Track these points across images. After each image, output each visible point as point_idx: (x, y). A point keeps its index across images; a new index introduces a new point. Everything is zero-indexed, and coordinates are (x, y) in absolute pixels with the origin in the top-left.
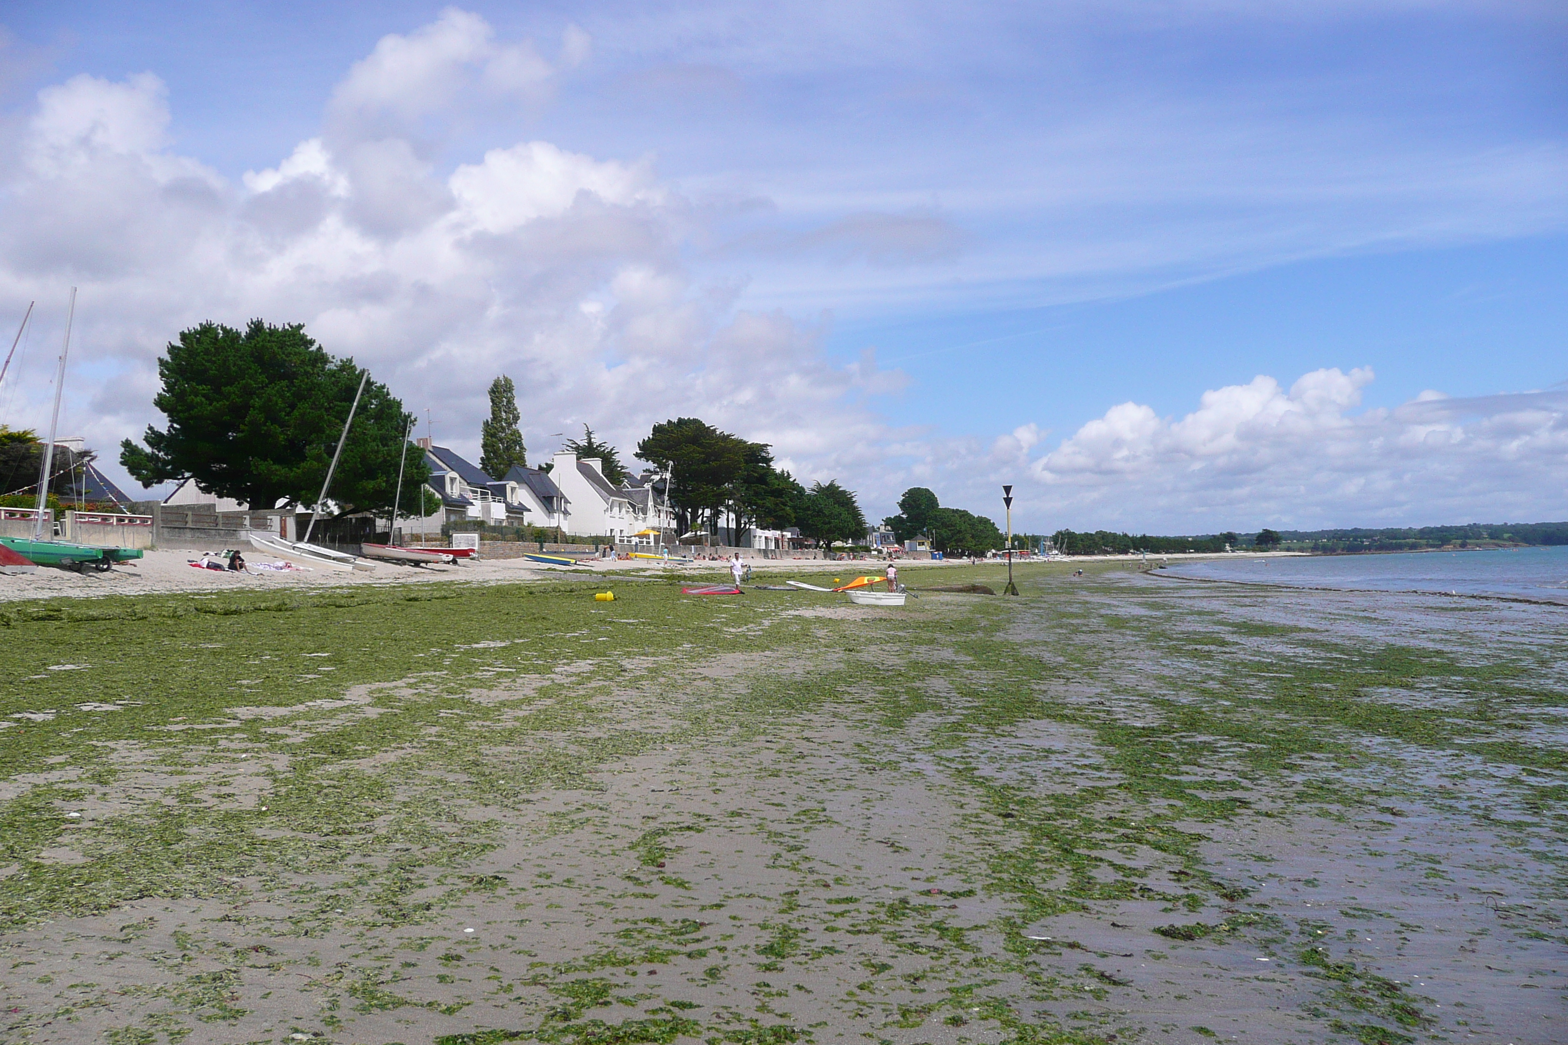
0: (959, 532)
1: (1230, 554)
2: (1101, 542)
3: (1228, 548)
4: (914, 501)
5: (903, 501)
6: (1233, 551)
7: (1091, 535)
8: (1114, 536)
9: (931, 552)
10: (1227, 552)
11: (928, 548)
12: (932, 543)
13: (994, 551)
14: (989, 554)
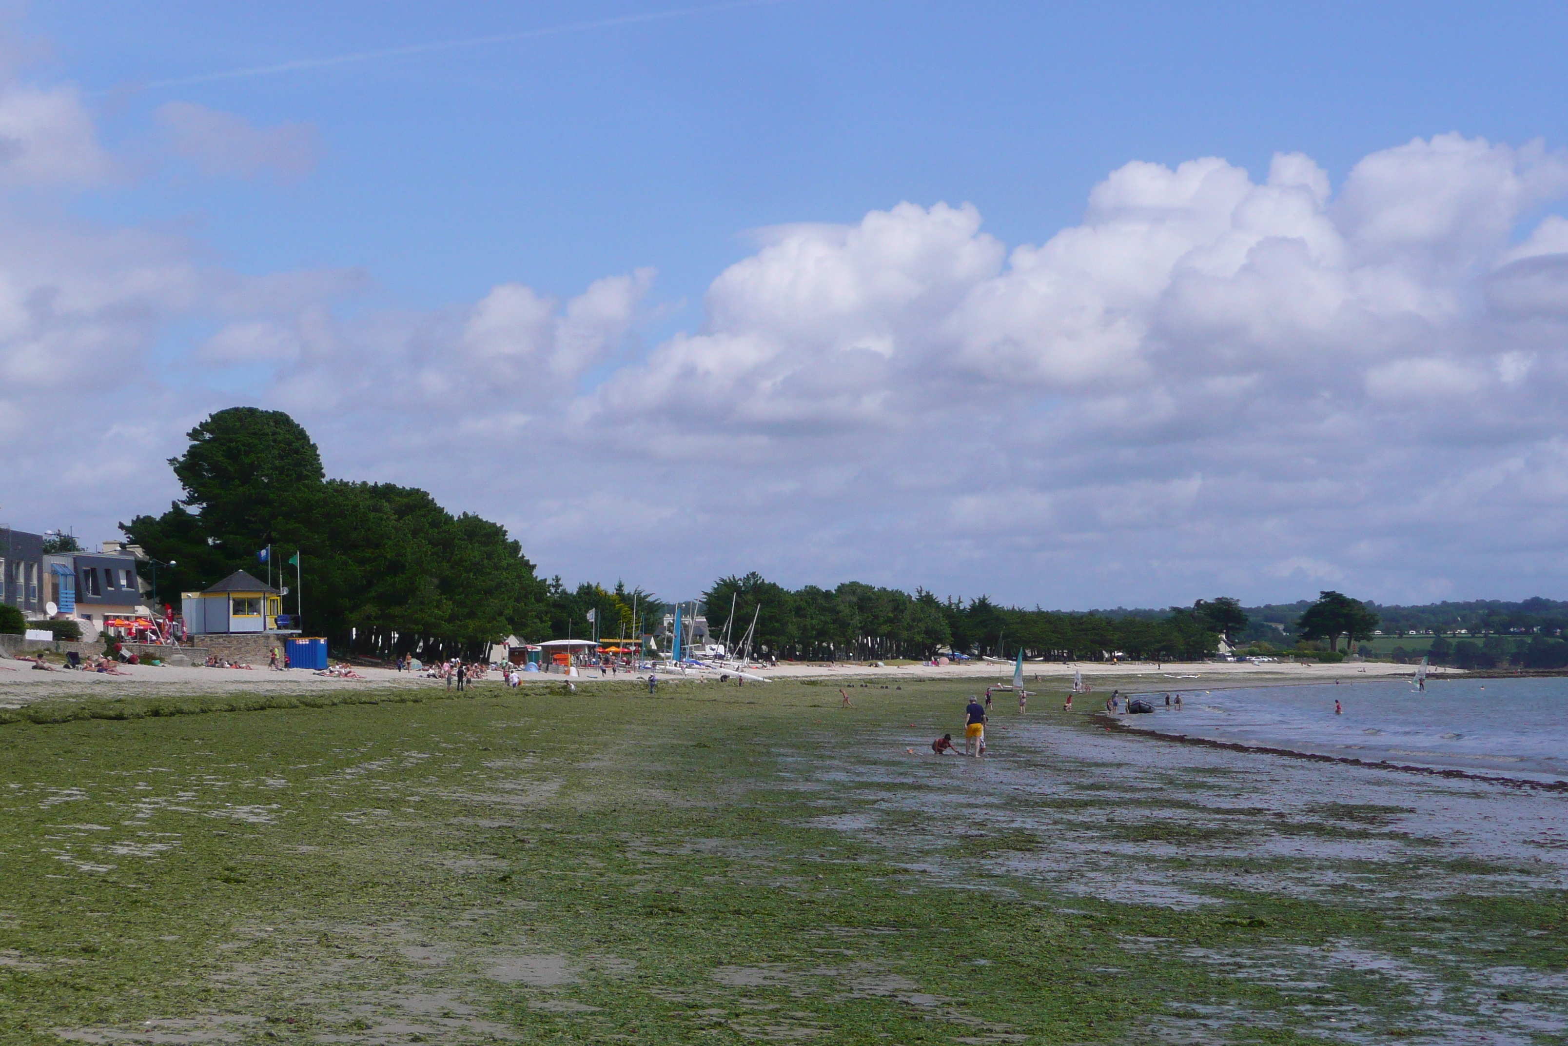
0: (396, 567)
1: (1232, 667)
2: (857, 620)
3: (1223, 648)
4: (233, 455)
5: (193, 453)
6: (1240, 659)
7: (827, 594)
8: (897, 601)
9: (285, 641)
10: (1223, 658)
11: (271, 623)
12: (289, 604)
13: (513, 641)
14: (498, 653)
